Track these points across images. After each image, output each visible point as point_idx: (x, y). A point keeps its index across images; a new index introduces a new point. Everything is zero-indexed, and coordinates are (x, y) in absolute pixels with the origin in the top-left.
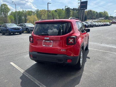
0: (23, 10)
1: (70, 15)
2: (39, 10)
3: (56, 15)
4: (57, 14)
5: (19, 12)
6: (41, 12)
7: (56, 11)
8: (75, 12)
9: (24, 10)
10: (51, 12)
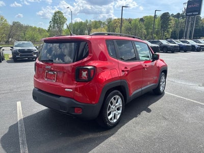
0: (87, 20)
1: (169, 27)
2: (113, 19)
3: (141, 28)
4: (143, 26)
5: (81, 23)
6: (115, 23)
7: (142, 20)
8: (181, 20)
9: (89, 20)
10: (132, 22)
